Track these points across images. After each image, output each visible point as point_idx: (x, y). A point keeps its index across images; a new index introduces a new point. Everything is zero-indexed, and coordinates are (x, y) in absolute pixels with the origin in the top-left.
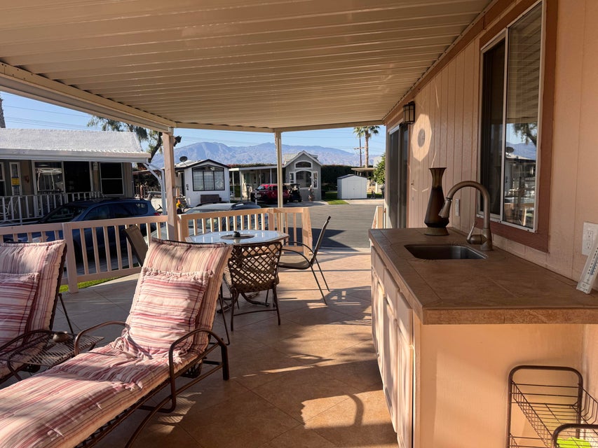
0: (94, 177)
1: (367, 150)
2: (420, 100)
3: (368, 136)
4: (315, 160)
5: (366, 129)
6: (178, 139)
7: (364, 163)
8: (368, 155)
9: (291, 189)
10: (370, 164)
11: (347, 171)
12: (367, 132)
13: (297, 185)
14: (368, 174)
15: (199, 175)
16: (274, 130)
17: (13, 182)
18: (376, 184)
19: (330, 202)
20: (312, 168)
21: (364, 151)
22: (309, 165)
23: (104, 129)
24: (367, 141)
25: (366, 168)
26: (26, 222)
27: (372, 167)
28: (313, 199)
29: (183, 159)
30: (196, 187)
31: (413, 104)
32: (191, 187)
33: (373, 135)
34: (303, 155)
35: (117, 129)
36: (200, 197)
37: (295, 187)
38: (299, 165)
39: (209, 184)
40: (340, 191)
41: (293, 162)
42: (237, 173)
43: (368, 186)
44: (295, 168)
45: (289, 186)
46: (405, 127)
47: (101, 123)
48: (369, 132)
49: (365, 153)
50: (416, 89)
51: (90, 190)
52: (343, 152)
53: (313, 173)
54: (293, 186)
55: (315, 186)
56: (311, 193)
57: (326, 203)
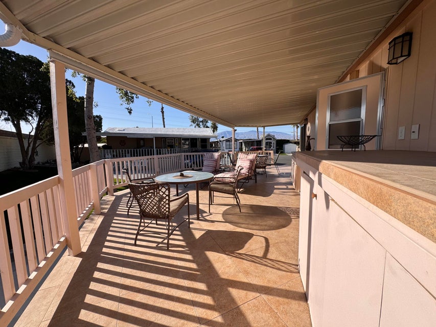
0: (199, 143)
2: (309, 118)
4: (273, 137)
6: (236, 130)
7: (296, 138)
11: (288, 142)
15: (228, 143)
16: (263, 127)
17: (176, 144)
19: (280, 154)
21: (296, 133)
22: (271, 139)
23: (195, 127)
24: (297, 129)
25: (296, 141)
26: (191, 152)
27: (299, 140)
29: (223, 137)
30: (227, 148)
31: (307, 119)
34: (269, 135)
35: (199, 127)
37: (265, 148)
38: (267, 139)
40: (285, 150)
42: (241, 143)
43: (297, 148)
44: (265, 140)
46: (305, 126)
47: (194, 125)
48: (298, 125)
50: (307, 115)
51: (197, 147)
52: (286, 134)
53: (272, 142)
55: (274, 148)
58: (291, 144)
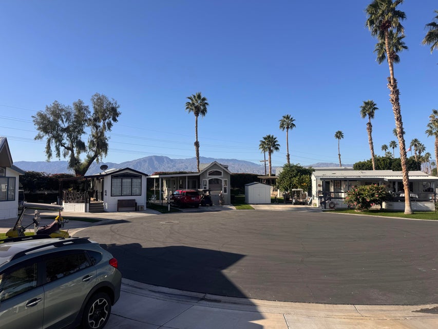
1: (270, 162)
3: (271, 152)
4: (225, 169)
5: (269, 146)
7: (268, 172)
8: (271, 166)
9: (203, 195)
10: (273, 173)
11: (253, 179)
12: (270, 149)
13: (209, 191)
14: (271, 181)
15: (117, 181)
18: (278, 190)
19: (237, 207)
20: (222, 176)
21: (268, 163)
22: (219, 173)
24: (270, 155)
25: (270, 176)
27: (274, 175)
28: (223, 204)
29: (104, 167)
30: (114, 193)
32: (109, 193)
33: (275, 151)
34: (215, 165)
36: (116, 202)
37: (208, 192)
38: (212, 173)
39: (127, 190)
40: (247, 196)
41: (206, 171)
43: (271, 192)
44: (208, 176)
45: (201, 191)
47: (47, 137)
48: (272, 149)
49: (269, 164)
53: (223, 180)
54: (205, 191)
55: (225, 191)
56: (221, 197)
57: (234, 208)
58: (260, 185)
